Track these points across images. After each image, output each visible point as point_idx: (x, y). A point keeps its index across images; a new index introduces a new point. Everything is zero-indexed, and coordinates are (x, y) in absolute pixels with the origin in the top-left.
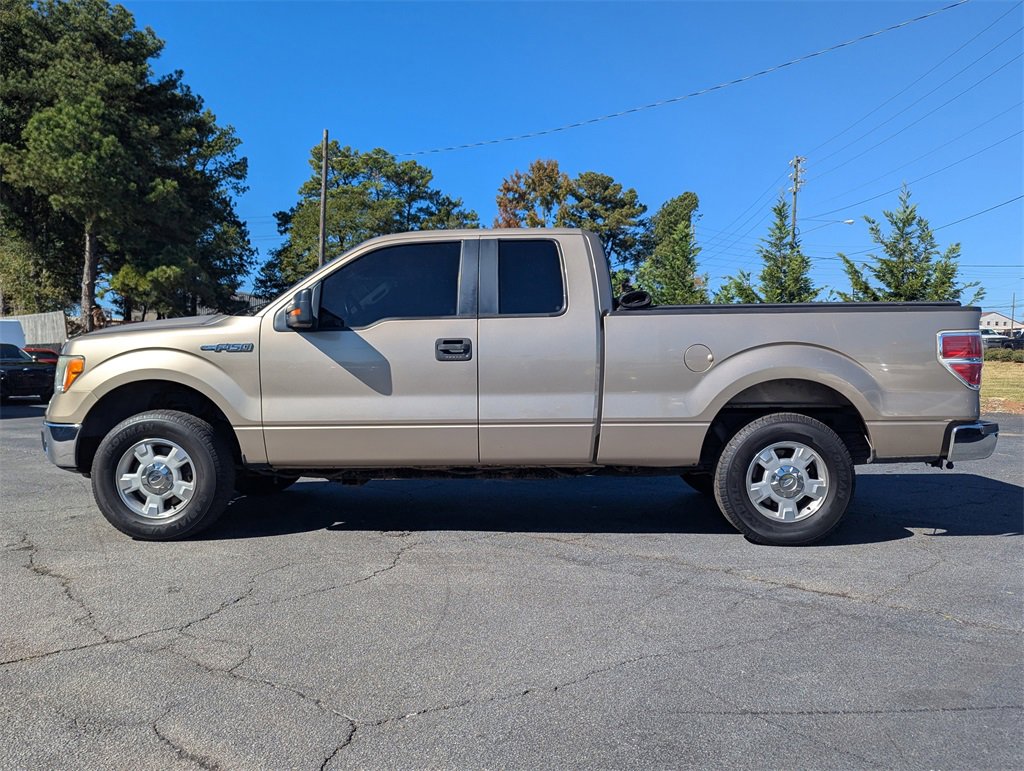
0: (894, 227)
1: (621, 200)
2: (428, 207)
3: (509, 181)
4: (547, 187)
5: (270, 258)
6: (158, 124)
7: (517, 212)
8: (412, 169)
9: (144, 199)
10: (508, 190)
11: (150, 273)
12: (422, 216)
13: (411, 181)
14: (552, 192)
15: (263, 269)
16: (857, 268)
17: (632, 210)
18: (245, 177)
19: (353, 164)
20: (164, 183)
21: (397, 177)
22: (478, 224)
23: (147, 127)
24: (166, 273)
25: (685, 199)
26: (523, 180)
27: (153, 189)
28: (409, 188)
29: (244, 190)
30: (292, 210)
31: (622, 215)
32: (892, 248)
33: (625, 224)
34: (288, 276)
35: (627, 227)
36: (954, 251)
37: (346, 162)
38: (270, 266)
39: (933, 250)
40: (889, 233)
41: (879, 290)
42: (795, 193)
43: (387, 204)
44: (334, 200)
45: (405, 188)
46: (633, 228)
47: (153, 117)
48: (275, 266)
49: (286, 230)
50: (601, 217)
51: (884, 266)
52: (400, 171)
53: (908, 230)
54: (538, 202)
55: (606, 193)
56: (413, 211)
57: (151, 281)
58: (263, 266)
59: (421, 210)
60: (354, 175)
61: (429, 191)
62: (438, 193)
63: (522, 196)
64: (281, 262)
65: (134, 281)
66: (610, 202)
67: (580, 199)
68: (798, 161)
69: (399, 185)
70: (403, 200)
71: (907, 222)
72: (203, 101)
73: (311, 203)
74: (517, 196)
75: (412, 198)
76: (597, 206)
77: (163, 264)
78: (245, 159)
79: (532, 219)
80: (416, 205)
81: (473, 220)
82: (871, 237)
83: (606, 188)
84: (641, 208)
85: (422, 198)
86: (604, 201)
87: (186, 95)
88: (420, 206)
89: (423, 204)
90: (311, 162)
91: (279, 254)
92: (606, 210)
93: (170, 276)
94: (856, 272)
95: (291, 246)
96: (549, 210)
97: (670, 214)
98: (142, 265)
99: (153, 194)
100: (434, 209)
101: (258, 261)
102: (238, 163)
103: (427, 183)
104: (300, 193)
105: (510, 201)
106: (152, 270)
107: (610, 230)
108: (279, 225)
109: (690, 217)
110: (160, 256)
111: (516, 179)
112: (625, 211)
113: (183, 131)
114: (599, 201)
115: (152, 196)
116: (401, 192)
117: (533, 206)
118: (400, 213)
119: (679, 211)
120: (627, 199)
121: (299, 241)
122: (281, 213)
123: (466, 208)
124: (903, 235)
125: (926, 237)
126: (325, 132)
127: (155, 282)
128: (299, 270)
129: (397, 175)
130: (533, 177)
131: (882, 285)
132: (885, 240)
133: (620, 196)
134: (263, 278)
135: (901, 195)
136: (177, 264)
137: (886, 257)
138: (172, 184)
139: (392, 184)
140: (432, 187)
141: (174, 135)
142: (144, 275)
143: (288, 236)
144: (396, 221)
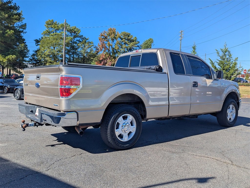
0: (222, 53)
1: (133, 40)
2: (79, 40)
3: (102, 33)
4: (113, 35)
5: (33, 53)
6: (7, 14)
7: (104, 42)
8: (75, 29)
9: (4, 36)
10: (102, 36)
11: (7, 57)
12: (78, 42)
13: (75, 32)
14: (114, 37)
15: (31, 56)
16: (213, 62)
17: (136, 43)
18: (25, 29)
19: (58, 27)
20: (10, 31)
21: (71, 31)
22: (93, 45)
23: (4, 15)
24: (12, 57)
25: (150, 40)
26: (106, 33)
27: (7, 33)
28: (74, 34)
29: (25, 33)
30: (40, 39)
31: (133, 44)
32: (222, 58)
33: (134, 46)
34: (39, 58)
35: (134, 47)
36: (236, 59)
37: (56, 26)
38: (34, 55)
39: (231, 59)
40: (221, 54)
41: (219, 68)
42: (181, 40)
43: (68, 39)
44: (53, 37)
45: (73, 34)
46: (136, 48)
47: (5, 12)
48: (35, 55)
49: (38, 45)
50: (128, 44)
51: (220, 62)
52: (71, 29)
53: (226, 53)
54: (110, 39)
55: (129, 38)
56: (75, 41)
57: (7, 59)
58: (31, 55)
59: (77, 40)
60: (58, 30)
61: (80, 35)
62: (82, 36)
63: (106, 38)
64: (37, 54)
65: (2, 59)
66: (130, 40)
67: (122, 39)
68: (182, 32)
69: (71, 33)
70: (72, 38)
71: (226, 52)
72: (19, 8)
73: (45, 37)
74: (104, 37)
75: (75, 37)
76: (126, 41)
77: (11, 55)
78: (26, 24)
79: (109, 44)
80: (76, 39)
81: (92, 44)
82: (217, 55)
83: (129, 36)
84: (138, 42)
85: (78, 37)
86: (128, 40)
87: (15, 6)
88: (77, 39)
89: (78, 39)
90: (45, 25)
91: (36, 51)
92: (129, 42)
93: (13, 58)
94: (213, 63)
95: (40, 49)
96: (113, 41)
97: (146, 44)
98: (4, 55)
99: (7, 34)
100: (81, 40)
101: (30, 53)
102: (24, 25)
103: (79, 33)
104: (42, 34)
105: (102, 39)
106: (8, 56)
107: (130, 48)
108: (36, 43)
109: (151, 45)
110: (9, 52)
111: (104, 33)
112: (134, 43)
113: (14, 16)
114: (127, 40)
115: (6, 35)
116: (72, 35)
117: (109, 40)
118: (71, 41)
119: (148, 43)
120: (134, 39)
121: (43, 48)
122: (36, 40)
123: (90, 40)
124: (225, 55)
125: (230, 55)
126: (65, 20)
127: (9, 60)
128: (42, 56)
129: (71, 30)
130: (109, 32)
131: (219, 67)
132: (220, 56)
133: (132, 39)
134: (31, 58)
135: (225, 45)
136: (15, 54)
137: (220, 60)
138: (12, 31)
139: (69, 33)
140: (81, 34)
141: (12, 17)
142: (5, 58)
143: (39, 46)
144: (70, 43)
